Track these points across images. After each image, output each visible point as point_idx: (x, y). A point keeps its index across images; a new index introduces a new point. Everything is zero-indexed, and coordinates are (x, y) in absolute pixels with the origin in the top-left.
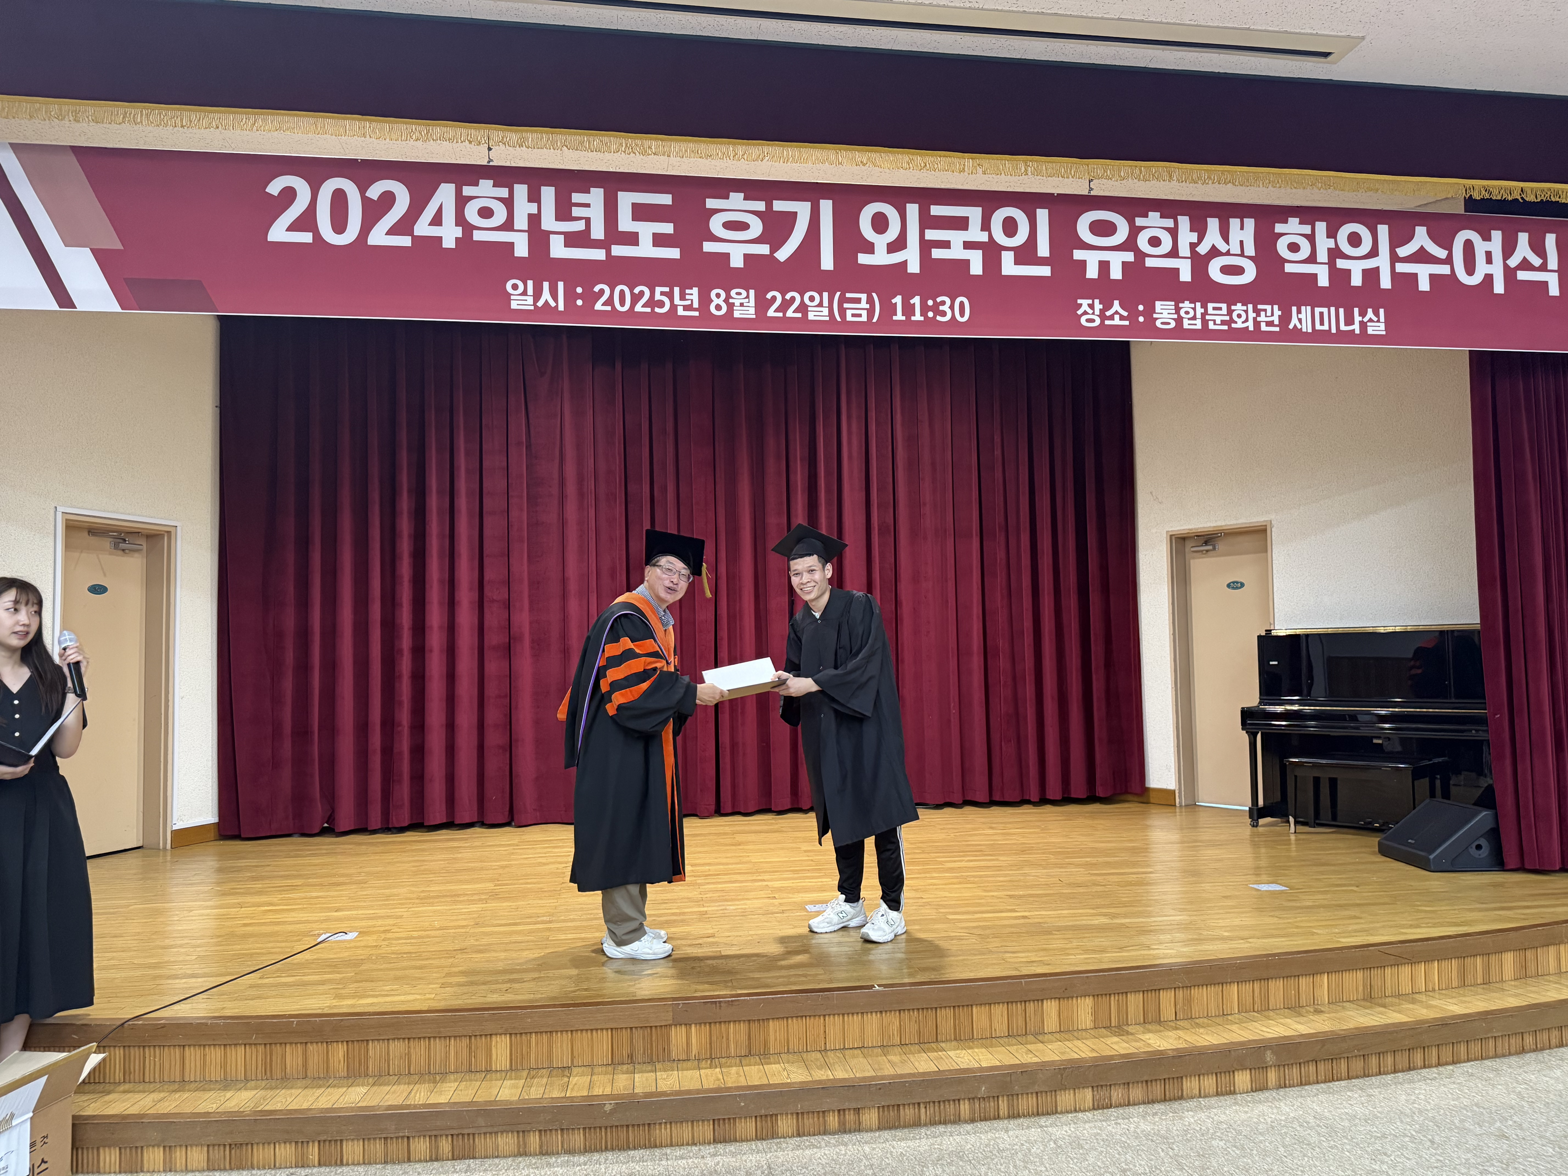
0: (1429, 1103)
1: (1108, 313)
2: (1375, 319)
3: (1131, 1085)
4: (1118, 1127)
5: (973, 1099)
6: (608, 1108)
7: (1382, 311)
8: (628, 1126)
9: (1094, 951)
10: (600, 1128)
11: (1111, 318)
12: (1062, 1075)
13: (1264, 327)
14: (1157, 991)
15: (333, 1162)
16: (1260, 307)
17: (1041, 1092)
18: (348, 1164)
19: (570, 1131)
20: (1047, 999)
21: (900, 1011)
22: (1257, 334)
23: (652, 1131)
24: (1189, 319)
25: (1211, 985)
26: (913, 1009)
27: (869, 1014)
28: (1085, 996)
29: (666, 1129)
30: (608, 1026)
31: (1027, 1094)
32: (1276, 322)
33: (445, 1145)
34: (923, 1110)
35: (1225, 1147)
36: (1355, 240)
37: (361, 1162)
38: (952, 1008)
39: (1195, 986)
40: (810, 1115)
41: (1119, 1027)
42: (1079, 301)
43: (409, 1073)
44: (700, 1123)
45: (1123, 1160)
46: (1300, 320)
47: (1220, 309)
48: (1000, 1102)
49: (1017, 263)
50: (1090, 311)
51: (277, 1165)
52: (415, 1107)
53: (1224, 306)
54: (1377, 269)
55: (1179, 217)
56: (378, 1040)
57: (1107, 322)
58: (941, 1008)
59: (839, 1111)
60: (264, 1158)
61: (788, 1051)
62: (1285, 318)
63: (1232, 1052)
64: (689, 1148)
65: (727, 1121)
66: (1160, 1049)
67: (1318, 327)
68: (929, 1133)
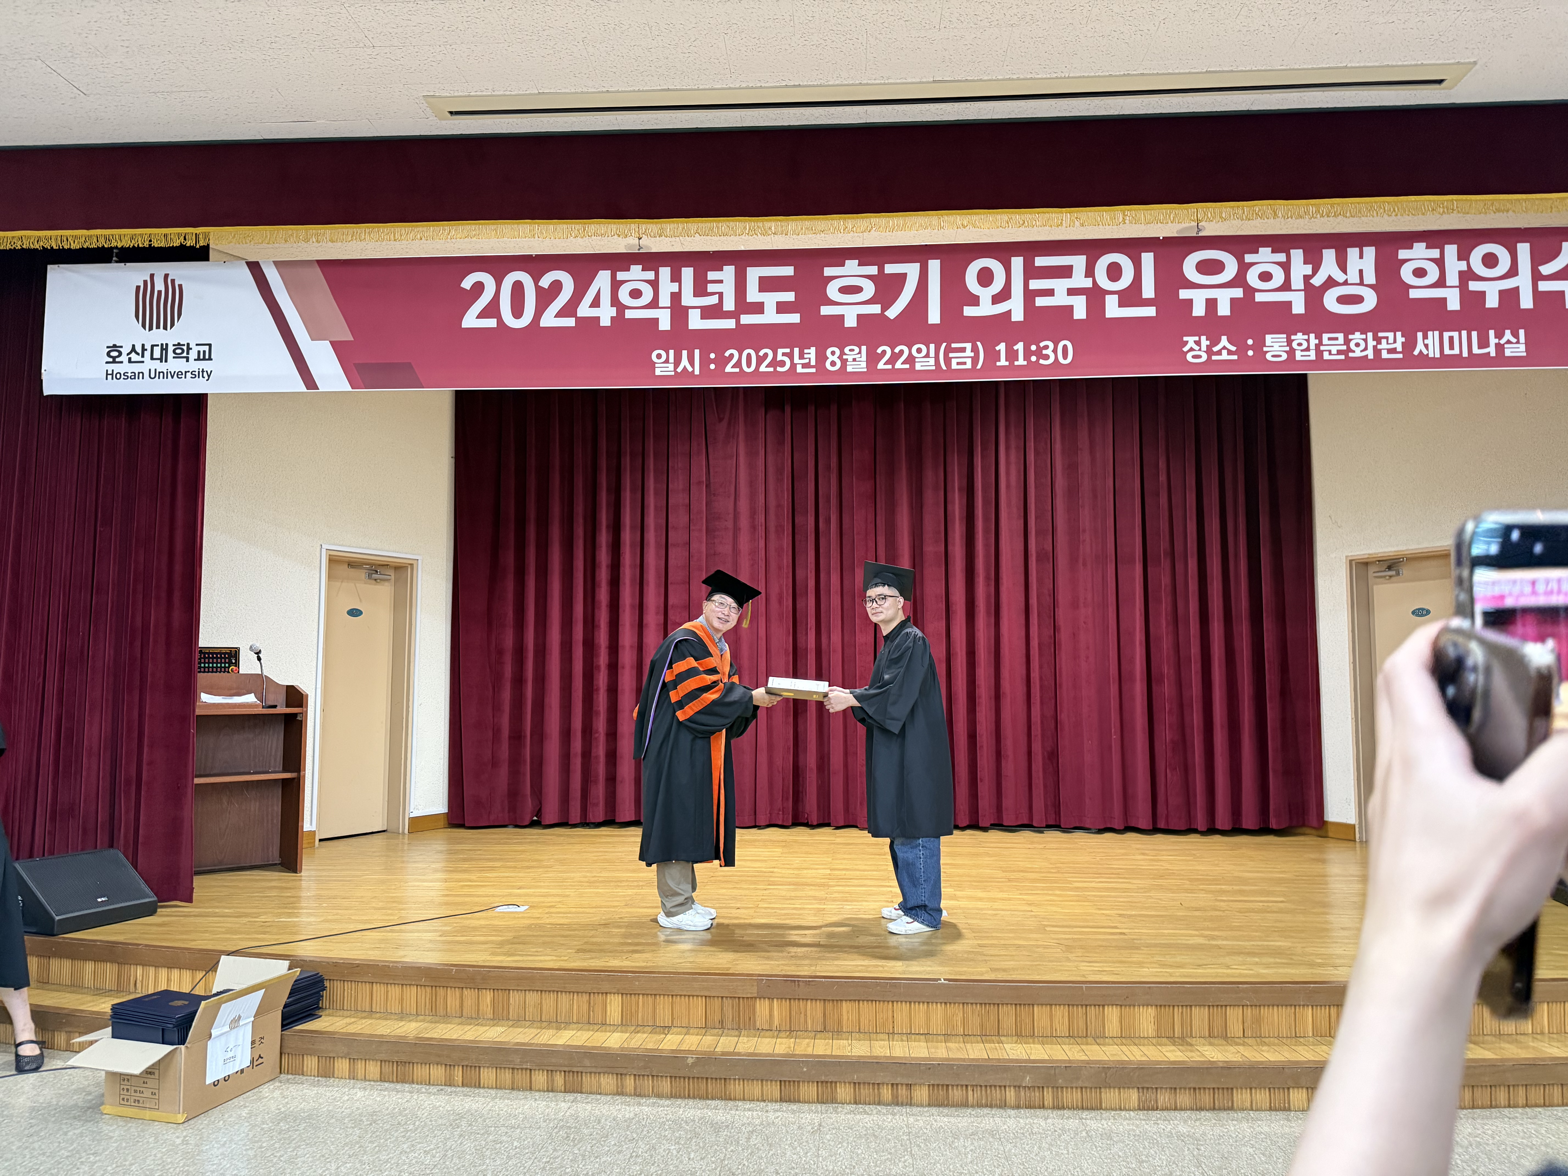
0: (1494, 1138)
1: (1215, 349)
2: (1514, 340)
3: (1178, 1091)
4: (1155, 1127)
5: (1019, 1087)
6: (690, 1061)
7: (1522, 333)
8: (707, 1078)
9: (1171, 966)
10: (684, 1078)
11: (1219, 353)
12: (1106, 1074)
13: (1385, 355)
14: (1224, 1008)
15: (473, 1084)
16: (1380, 334)
17: (1086, 1088)
18: (484, 1087)
19: (660, 1078)
20: (1108, 1005)
21: (963, 1003)
22: (1378, 361)
23: (728, 1086)
24: (1302, 351)
25: (1282, 1006)
26: (976, 1004)
27: (934, 1004)
28: (1147, 1006)
29: (739, 1085)
30: (702, 994)
31: (1072, 1088)
32: (1400, 349)
33: (559, 1080)
34: (970, 1093)
35: (1252, 1153)
36: (1490, 261)
37: (494, 1086)
38: (1014, 1006)
39: (1264, 1006)
40: (866, 1087)
41: (1182, 1038)
42: (1185, 339)
43: (541, 1020)
44: (769, 1083)
45: (1145, 1153)
46: (1426, 346)
47: (1337, 339)
48: (1045, 1093)
49: (1121, 305)
50: (1197, 348)
51: (431, 1082)
52: (537, 1044)
53: (1341, 336)
54: (1516, 290)
55: (1292, 251)
56: (517, 990)
57: (1214, 358)
58: (1003, 1004)
59: (892, 1084)
60: (421, 1075)
61: (861, 1032)
62: (1410, 344)
63: (1286, 1070)
64: (758, 1103)
65: (792, 1083)
66: (1211, 1060)
67: (1447, 351)
68: (973, 1113)
